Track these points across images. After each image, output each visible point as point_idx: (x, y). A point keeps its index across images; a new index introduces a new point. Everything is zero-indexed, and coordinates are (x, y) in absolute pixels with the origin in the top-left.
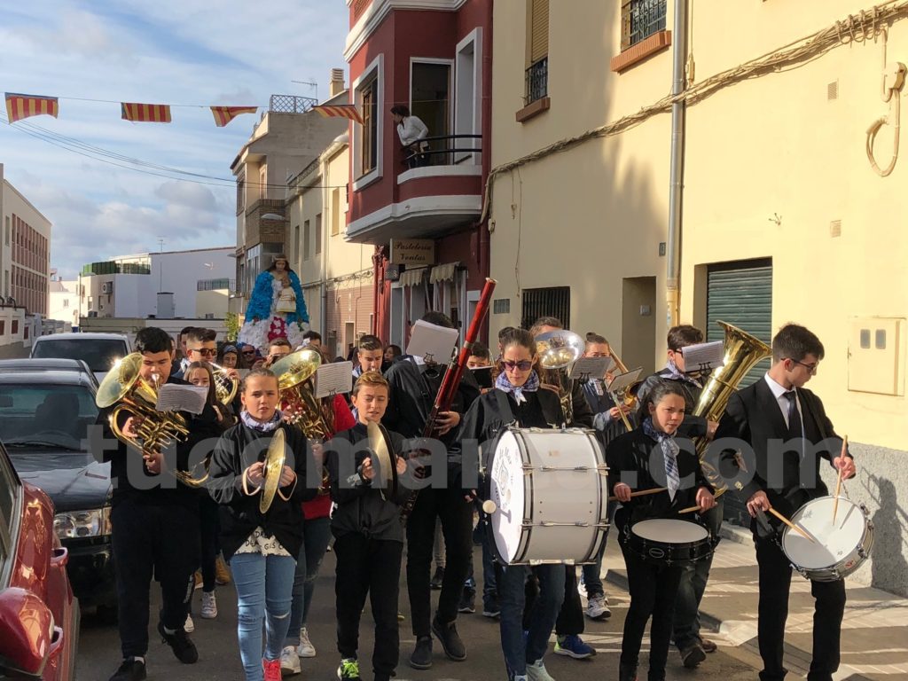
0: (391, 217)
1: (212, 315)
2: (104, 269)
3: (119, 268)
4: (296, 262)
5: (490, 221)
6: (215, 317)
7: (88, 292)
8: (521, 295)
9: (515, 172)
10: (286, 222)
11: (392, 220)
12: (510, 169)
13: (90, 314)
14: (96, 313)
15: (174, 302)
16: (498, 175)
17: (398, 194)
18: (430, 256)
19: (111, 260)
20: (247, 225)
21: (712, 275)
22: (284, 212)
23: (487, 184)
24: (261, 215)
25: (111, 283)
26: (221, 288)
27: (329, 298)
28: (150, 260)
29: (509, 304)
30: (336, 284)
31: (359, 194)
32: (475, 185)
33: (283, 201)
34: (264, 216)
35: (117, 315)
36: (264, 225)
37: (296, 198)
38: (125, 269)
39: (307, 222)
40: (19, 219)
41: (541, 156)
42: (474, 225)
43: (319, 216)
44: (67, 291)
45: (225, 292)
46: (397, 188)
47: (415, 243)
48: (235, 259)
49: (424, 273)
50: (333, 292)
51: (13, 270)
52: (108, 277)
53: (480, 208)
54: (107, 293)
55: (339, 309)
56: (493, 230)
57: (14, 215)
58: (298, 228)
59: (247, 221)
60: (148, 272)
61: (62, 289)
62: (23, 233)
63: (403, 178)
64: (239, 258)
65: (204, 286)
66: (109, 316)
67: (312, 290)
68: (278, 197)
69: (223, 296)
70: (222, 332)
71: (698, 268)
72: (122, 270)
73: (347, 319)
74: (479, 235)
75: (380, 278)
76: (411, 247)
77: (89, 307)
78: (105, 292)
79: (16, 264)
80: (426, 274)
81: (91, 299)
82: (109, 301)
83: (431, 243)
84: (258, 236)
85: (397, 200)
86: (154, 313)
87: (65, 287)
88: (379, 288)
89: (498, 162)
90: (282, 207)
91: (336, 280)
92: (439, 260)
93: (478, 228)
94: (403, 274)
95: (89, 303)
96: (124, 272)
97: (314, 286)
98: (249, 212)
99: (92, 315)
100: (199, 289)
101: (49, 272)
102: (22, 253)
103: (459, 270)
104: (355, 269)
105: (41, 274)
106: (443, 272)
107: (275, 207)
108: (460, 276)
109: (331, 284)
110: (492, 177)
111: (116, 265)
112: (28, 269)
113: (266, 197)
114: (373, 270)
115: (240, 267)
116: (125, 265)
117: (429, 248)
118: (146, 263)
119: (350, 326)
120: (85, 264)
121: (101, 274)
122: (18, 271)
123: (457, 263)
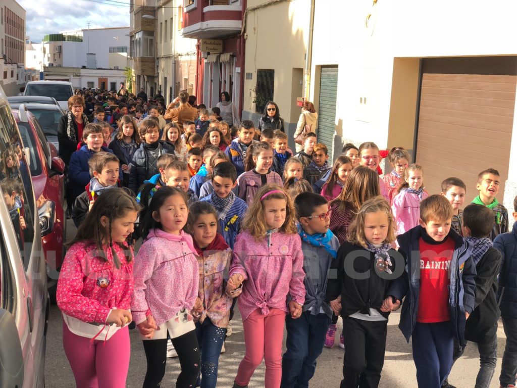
0: (200, 29)
1: (118, 67)
2: (56, 38)
3: (65, 38)
4: (161, 43)
5: (245, 34)
6: (119, 68)
7: (48, 51)
8: (257, 72)
9: (256, 11)
10: (155, 20)
11: (200, 30)
12: (254, 9)
13: (50, 64)
14: (52, 64)
15: (96, 59)
16: (249, 12)
17: (203, 18)
18: (220, 48)
19: (60, 33)
20: (135, 20)
21: (323, 69)
22: (155, 13)
23: (244, 16)
24: (142, 15)
25: (61, 46)
26: (122, 51)
27: (176, 64)
28: (82, 33)
29: (252, 75)
30: (179, 57)
31: (187, 14)
32: (238, 15)
33: (154, 7)
34: (144, 16)
35: (64, 65)
36: (144, 21)
37: (160, 7)
38: (68, 38)
39: (166, 21)
40: (8, 9)
41: (265, 6)
42: (238, 35)
43: (172, 19)
44: (35, 50)
45: (125, 54)
46: (203, 14)
47: (213, 41)
48: (129, 38)
49: (217, 57)
50: (178, 61)
51: (6, 38)
52: (59, 43)
53: (241, 27)
54: (58, 53)
55: (181, 70)
56: (247, 39)
57: (5, 7)
58: (161, 23)
59: (135, 17)
60: (82, 41)
61: (32, 49)
62: (10, 17)
63: (206, 9)
64: (132, 37)
65: (114, 50)
66: (60, 66)
67: (168, 59)
68: (152, 5)
69: (123, 56)
70: (124, 77)
71: (317, 66)
72: (66, 39)
73: (185, 76)
74: (240, 41)
75: (199, 57)
76: (211, 44)
77: (48, 60)
78: (57, 51)
79: (7, 35)
80: (218, 58)
81: (49, 56)
82: (60, 57)
83: (221, 42)
84: (141, 27)
85: (203, 20)
86: (85, 64)
87: (34, 48)
88: (199, 62)
89: (250, 5)
90: (154, 11)
91: (179, 55)
92: (225, 51)
93: (240, 37)
94: (209, 56)
95: (48, 58)
96: (68, 40)
97: (169, 57)
98: (136, 12)
99: (51, 65)
100: (110, 52)
101: (25, 38)
102: (11, 29)
103: (232, 56)
104: (188, 51)
105: (21, 40)
106: (225, 57)
107: (150, 11)
108: (233, 60)
109: (177, 57)
110: (247, 12)
111: (63, 36)
112: (14, 38)
113: (145, 5)
114: (196, 52)
115: (132, 42)
116: (68, 36)
117: (220, 44)
118: (80, 35)
119: (186, 80)
120: (46, 35)
121: (55, 41)
122: (8, 39)
123: (231, 53)
